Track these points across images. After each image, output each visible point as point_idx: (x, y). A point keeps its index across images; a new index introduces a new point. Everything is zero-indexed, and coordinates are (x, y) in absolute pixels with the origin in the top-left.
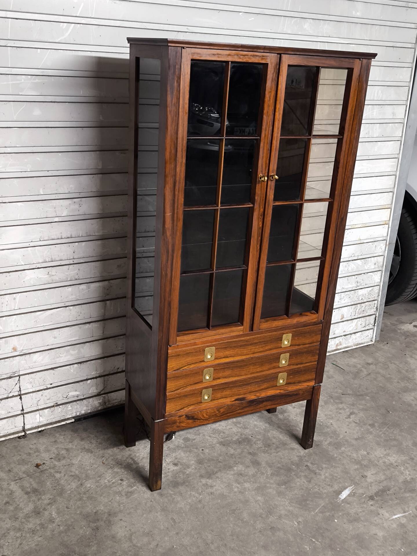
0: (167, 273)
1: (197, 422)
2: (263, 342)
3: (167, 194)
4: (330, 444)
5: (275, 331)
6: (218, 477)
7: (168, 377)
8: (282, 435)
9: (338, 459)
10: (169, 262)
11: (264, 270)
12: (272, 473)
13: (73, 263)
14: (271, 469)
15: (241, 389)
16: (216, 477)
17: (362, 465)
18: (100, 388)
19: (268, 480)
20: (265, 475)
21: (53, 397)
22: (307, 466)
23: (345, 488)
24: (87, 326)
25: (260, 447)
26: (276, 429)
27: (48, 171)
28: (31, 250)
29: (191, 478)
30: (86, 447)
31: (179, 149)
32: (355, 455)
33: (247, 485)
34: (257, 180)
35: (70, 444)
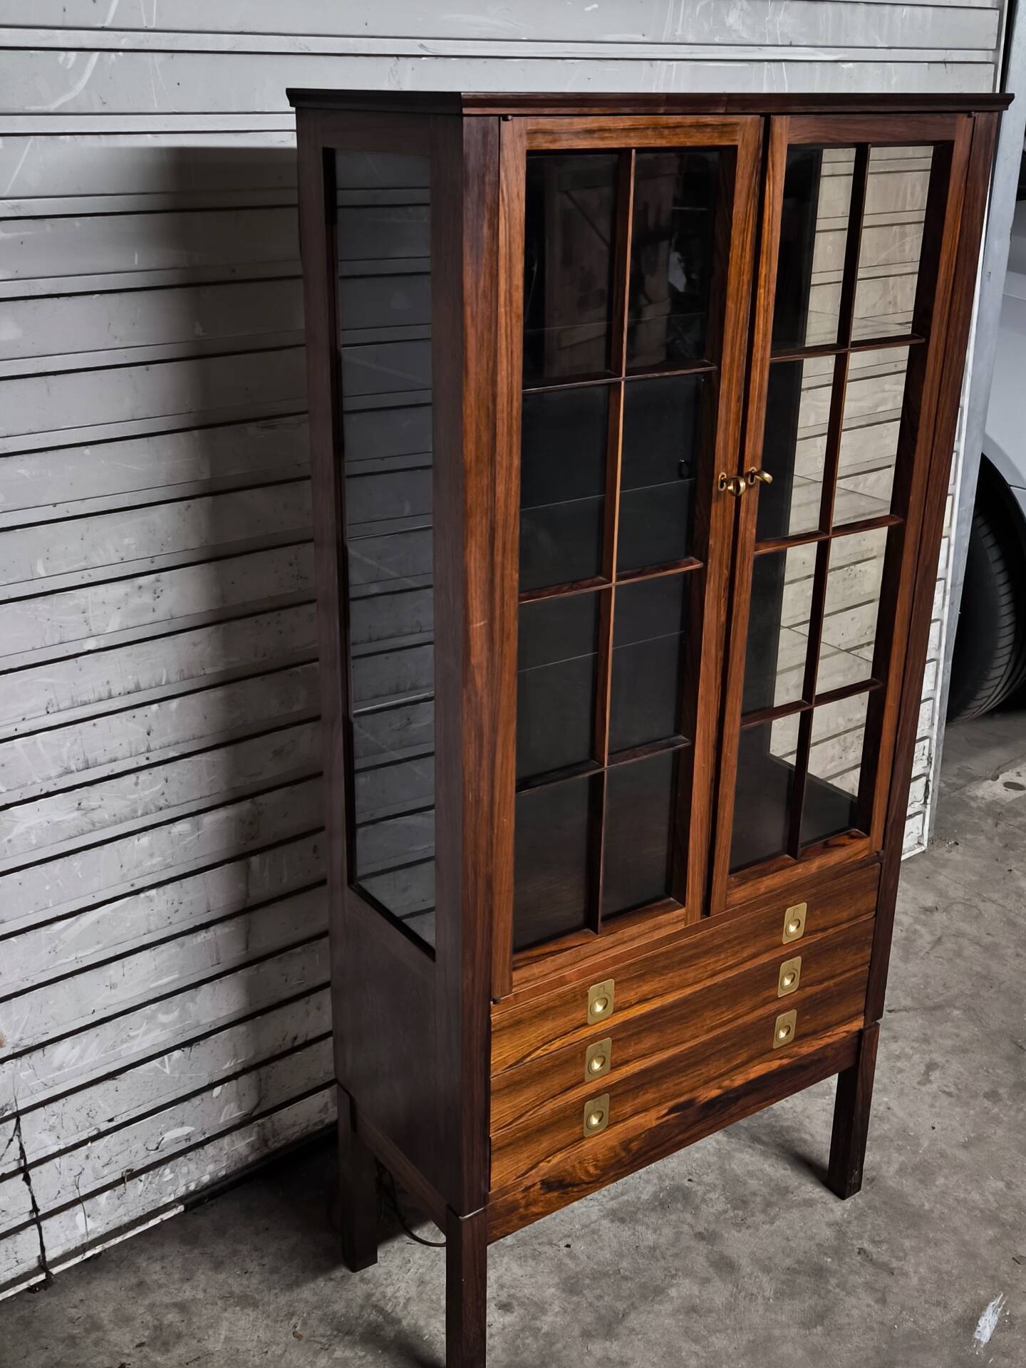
0: (479, 795)
1: (573, 1192)
2: (735, 939)
3: (472, 565)
4: (902, 1171)
5: (766, 903)
6: (633, 1330)
7: (493, 1088)
8: (770, 1161)
9: (935, 1215)
10: (485, 763)
11: (736, 742)
12: (776, 1293)
13: (146, 763)
14: (771, 1279)
15: (684, 1079)
16: (627, 1332)
17: (1003, 1225)
18: (249, 1104)
19: (773, 1316)
20: (760, 1300)
21: (119, 1156)
22: (861, 1251)
23: (982, 1307)
24: (202, 936)
25: (720, 1209)
26: (750, 1147)
27: (55, 505)
28: (24, 746)
29: (559, 1346)
30: (237, 1290)
31: (502, 428)
32: (975, 1196)
33: (719, 1342)
34: (714, 489)
35: (187, 1286)
